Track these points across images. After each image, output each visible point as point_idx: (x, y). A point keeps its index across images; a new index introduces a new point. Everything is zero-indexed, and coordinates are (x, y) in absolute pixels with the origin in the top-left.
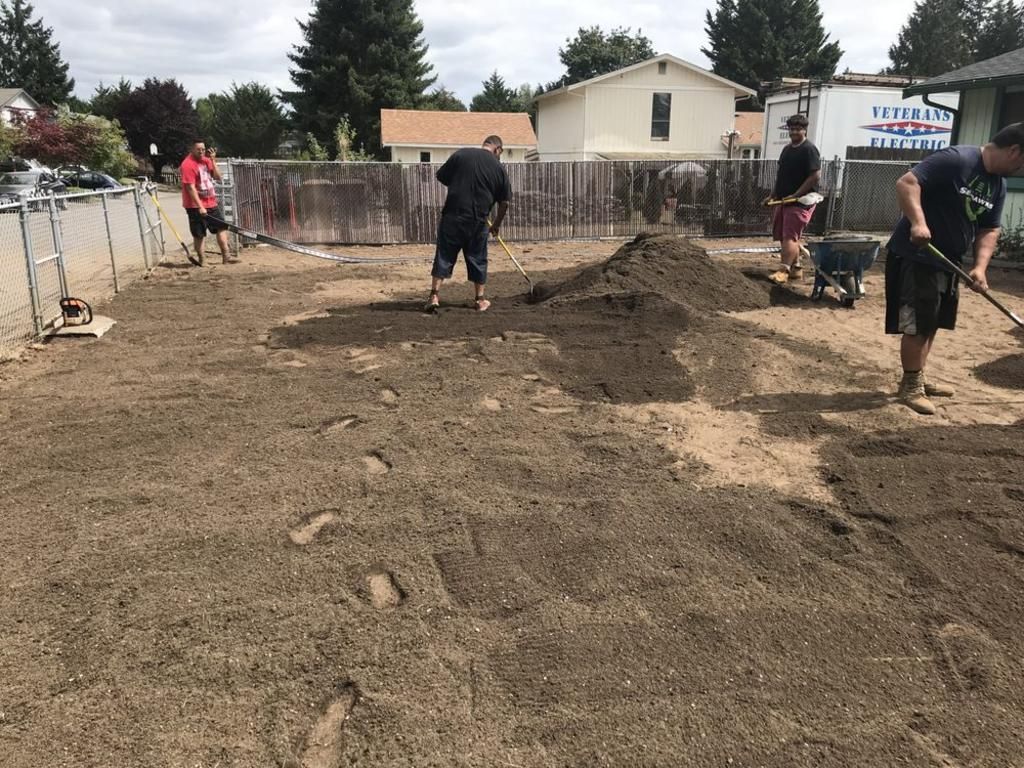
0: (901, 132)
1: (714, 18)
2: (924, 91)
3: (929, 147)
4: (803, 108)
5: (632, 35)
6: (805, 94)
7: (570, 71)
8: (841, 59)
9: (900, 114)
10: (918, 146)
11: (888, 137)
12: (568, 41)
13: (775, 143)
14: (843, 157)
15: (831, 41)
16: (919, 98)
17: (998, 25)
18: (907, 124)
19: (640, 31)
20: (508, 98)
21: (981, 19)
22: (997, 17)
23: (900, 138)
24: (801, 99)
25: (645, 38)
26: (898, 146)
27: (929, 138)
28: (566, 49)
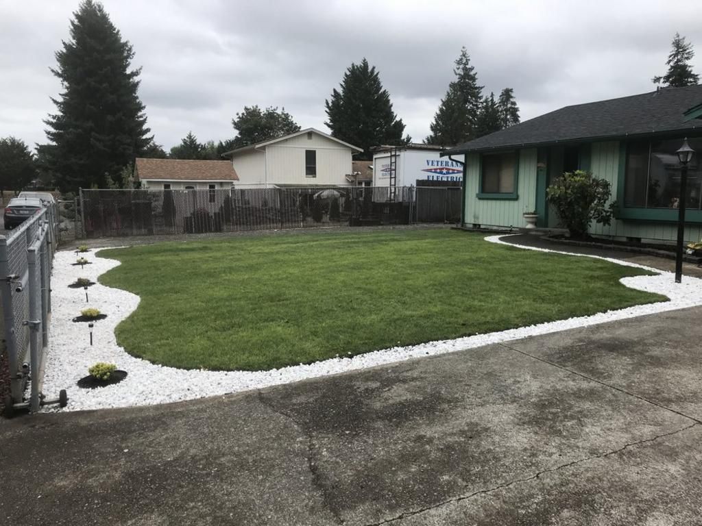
0: (441, 173)
1: (330, 105)
2: (450, 154)
3: (455, 180)
4: (393, 160)
5: (279, 112)
6: (393, 153)
7: (240, 134)
8: (405, 129)
9: (440, 163)
10: (449, 179)
11: (435, 175)
12: (238, 114)
13: (380, 179)
14: (415, 185)
15: (398, 119)
16: (447, 157)
17: (487, 112)
18: (443, 169)
19: (283, 109)
20: (199, 149)
21: (478, 108)
22: (486, 108)
23: (441, 175)
24: (391, 156)
25: (287, 114)
26: (440, 179)
27: (454, 175)
28: (236, 120)
